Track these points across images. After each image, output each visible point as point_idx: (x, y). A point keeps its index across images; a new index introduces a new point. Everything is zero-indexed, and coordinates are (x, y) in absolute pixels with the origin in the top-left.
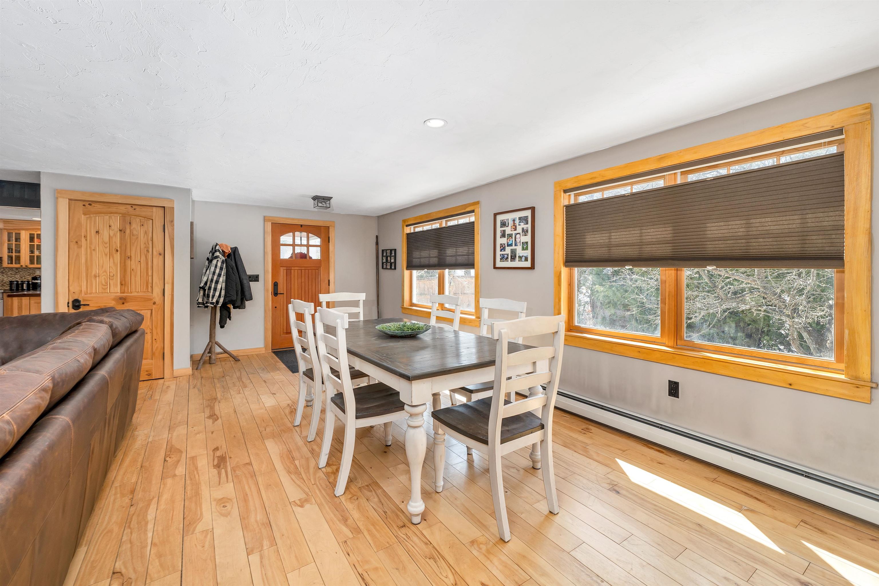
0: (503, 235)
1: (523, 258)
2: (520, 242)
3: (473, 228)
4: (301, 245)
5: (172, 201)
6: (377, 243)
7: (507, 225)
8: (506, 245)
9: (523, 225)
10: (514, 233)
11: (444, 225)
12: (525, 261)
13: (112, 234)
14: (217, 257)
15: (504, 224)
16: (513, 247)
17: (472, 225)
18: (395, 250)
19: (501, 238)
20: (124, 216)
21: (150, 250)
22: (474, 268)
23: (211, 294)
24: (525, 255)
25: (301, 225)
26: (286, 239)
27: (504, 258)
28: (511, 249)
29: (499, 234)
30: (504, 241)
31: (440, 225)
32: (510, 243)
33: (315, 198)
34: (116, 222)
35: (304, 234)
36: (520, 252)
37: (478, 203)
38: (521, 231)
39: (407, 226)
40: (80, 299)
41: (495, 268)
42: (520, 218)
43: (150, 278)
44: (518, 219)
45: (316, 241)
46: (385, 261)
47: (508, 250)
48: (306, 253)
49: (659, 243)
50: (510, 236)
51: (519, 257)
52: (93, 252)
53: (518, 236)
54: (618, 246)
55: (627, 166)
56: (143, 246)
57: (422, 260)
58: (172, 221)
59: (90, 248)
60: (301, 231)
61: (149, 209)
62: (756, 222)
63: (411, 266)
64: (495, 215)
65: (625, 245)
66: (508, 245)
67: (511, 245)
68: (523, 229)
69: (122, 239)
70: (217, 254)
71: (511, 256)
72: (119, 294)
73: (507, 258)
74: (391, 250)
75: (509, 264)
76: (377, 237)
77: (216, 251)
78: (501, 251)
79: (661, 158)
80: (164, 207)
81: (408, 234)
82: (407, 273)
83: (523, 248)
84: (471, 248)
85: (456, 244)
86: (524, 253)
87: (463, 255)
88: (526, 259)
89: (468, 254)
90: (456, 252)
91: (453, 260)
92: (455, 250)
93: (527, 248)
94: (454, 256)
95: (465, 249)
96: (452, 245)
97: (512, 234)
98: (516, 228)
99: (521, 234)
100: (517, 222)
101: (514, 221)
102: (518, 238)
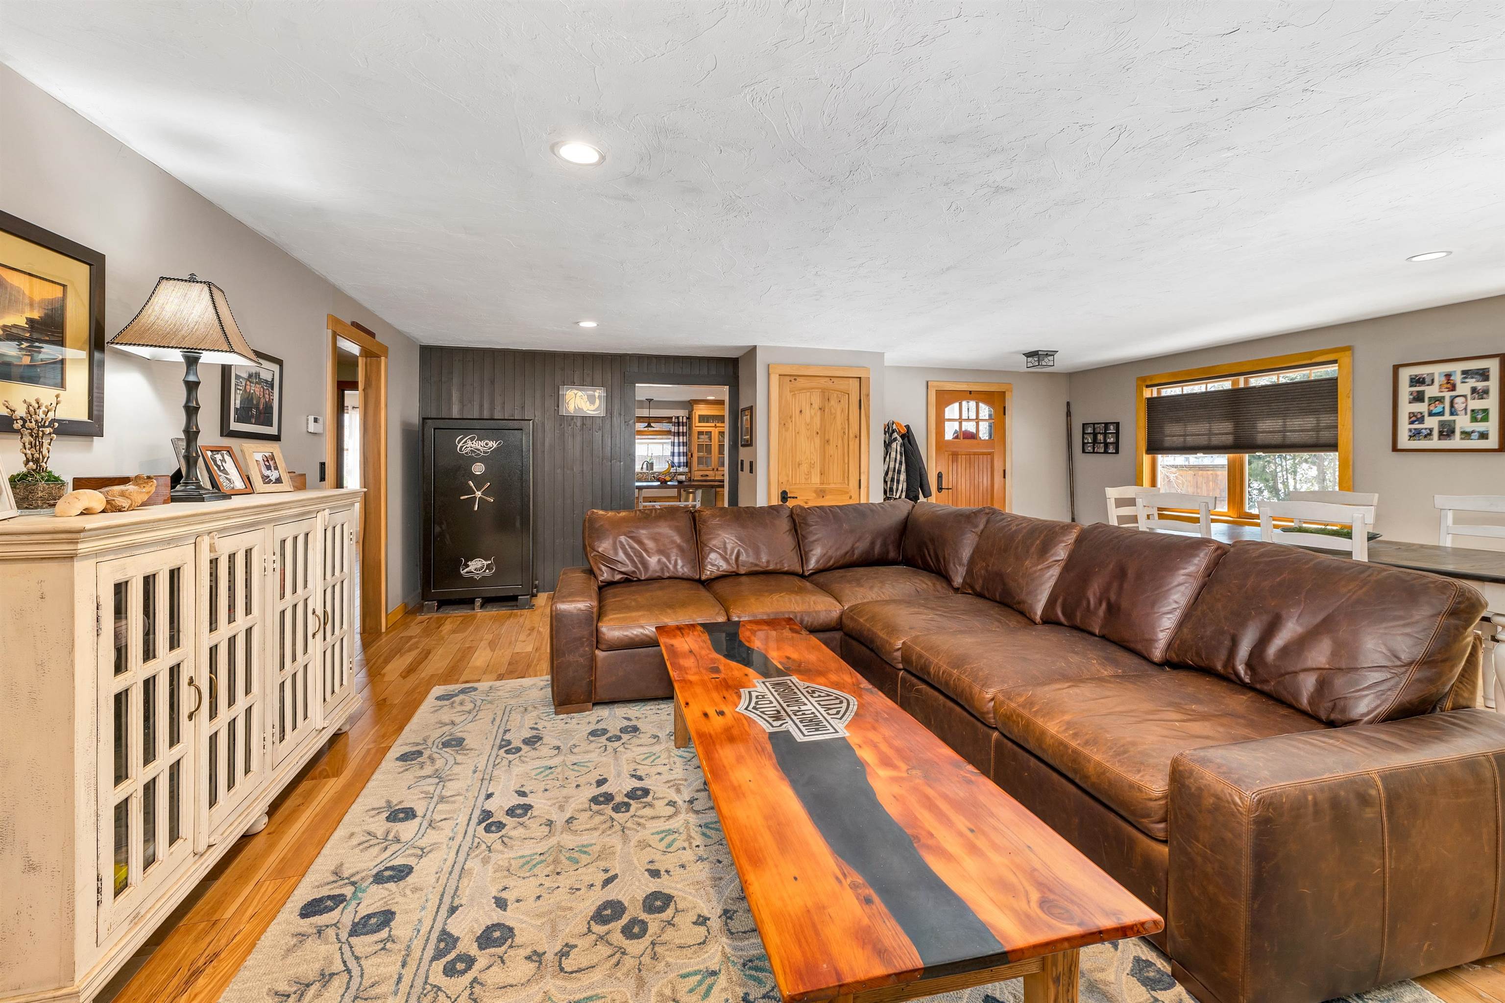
0: (1419, 398)
1: (1474, 435)
2: (1466, 409)
3: (1335, 387)
4: (968, 420)
5: (867, 369)
6: (1069, 414)
7: (1428, 382)
8: (1426, 414)
9: (1472, 382)
10: (1448, 395)
11: (1242, 385)
12: (1478, 439)
13: (813, 412)
14: (895, 439)
15: (1417, 381)
16: (1447, 417)
17: (1332, 383)
18: (1117, 425)
19: (1410, 403)
20: (823, 391)
21: (847, 432)
22: (1337, 450)
23: (895, 487)
24: (1482, 429)
25: (970, 392)
26: (952, 411)
27: (1415, 435)
28: (1440, 421)
29: (1404, 398)
30: (1421, 408)
31: (1233, 385)
32: (1439, 409)
33: (1029, 355)
34: (816, 400)
35: (973, 404)
36: (1463, 422)
37: (1349, 348)
38: (1468, 392)
39: (1147, 386)
40: (788, 491)
41: (1395, 449)
42: (1464, 372)
43: (846, 466)
44: (1458, 373)
45: (985, 411)
46: (1090, 441)
47: (1432, 423)
48: (974, 431)
50: (1437, 400)
51: (1463, 433)
52: (797, 435)
53: (1459, 400)
56: (839, 428)
57: (1189, 439)
58: (868, 395)
59: (795, 430)
60: (968, 399)
61: (846, 381)
63: (1155, 447)
64: (1396, 368)
66: (1431, 414)
67: (1441, 414)
68: (1474, 389)
69: (822, 419)
70: (895, 435)
71: (1441, 432)
72: (818, 486)
73: (1430, 434)
74: (1107, 425)
75: (1434, 444)
76: (1068, 404)
77: (893, 431)
78: (1412, 423)
80: (860, 378)
81: (1148, 399)
82: (1146, 459)
83: (1474, 419)
84: (1325, 420)
85: (1284, 414)
86: (1480, 427)
87: (1302, 431)
88: (1484, 436)
89: (1317, 429)
90: (1284, 426)
91: (1277, 439)
92: (1280, 422)
93: (1485, 419)
94: (1279, 432)
95: (1309, 422)
96: (1272, 415)
97: (1443, 397)
98: (1453, 388)
99: (1469, 397)
100: (1457, 378)
101: (1448, 376)
102: (1459, 403)
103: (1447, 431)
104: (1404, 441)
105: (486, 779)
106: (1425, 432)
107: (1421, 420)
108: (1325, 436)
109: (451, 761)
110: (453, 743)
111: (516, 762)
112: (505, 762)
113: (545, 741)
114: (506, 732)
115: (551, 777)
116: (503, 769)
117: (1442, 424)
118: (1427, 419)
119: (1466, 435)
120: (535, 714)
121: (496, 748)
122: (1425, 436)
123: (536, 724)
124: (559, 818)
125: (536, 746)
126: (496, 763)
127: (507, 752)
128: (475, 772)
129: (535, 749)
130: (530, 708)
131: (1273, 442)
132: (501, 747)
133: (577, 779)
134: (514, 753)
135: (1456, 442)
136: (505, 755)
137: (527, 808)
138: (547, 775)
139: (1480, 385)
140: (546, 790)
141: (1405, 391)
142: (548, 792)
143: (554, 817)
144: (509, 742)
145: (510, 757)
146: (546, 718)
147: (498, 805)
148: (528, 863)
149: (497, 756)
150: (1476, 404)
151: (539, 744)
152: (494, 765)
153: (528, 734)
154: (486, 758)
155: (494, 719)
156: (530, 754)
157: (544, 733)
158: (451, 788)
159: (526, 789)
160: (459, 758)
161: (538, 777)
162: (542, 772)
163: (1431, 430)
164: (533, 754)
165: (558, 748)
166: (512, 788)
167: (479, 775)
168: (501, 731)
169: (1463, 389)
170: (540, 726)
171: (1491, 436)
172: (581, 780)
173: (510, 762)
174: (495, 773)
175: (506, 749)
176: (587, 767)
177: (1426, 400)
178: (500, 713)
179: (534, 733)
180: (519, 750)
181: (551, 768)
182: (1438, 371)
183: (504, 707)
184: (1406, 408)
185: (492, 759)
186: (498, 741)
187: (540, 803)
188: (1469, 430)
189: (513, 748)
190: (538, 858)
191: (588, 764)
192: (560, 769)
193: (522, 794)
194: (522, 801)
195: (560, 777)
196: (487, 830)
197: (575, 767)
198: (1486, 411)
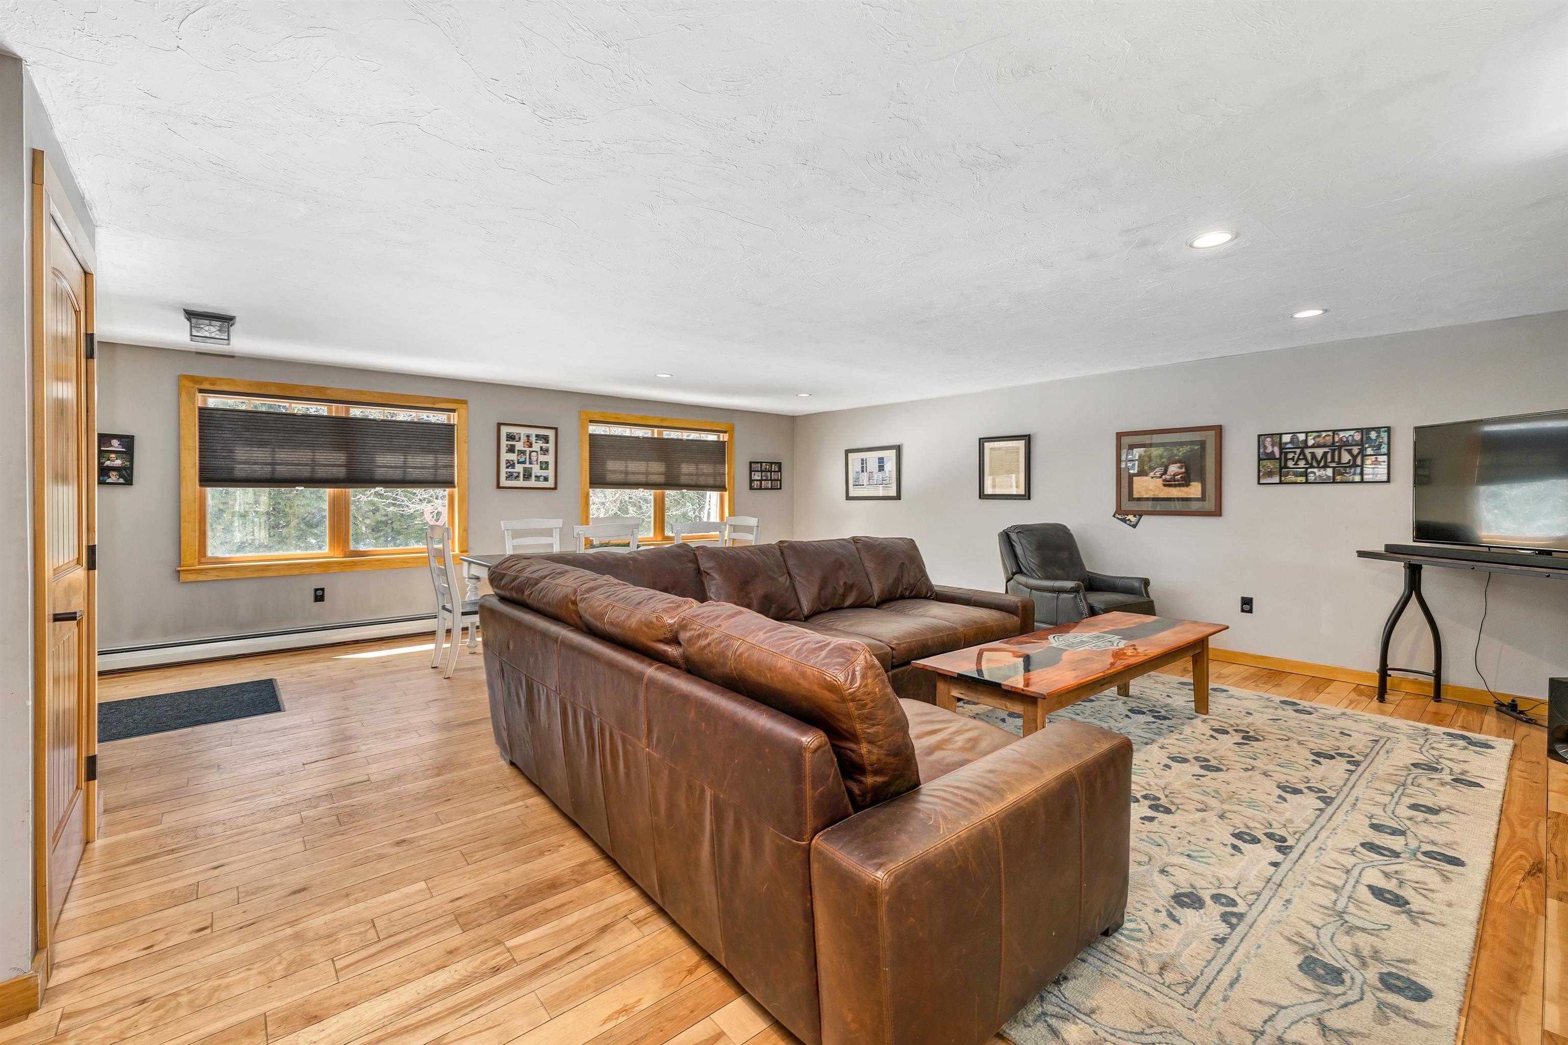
0: (511, 449)
1: (542, 479)
2: (537, 460)
3: (452, 433)
7: (517, 439)
8: (516, 462)
9: (541, 443)
10: (528, 450)
12: (544, 481)
15: (511, 437)
16: (527, 465)
17: (450, 429)
19: (507, 452)
24: (545, 475)
27: (510, 476)
28: (523, 468)
29: (504, 448)
30: (513, 457)
32: (522, 460)
36: (536, 470)
37: (465, 402)
38: (538, 449)
39: (201, 391)
41: (498, 487)
42: (537, 436)
44: (534, 436)
47: (519, 468)
49: (658, 474)
50: (522, 452)
51: (536, 476)
53: (534, 454)
54: (633, 473)
55: (642, 418)
62: (700, 467)
64: (499, 425)
65: (638, 473)
66: (519, 463)
67: (524, 462)
68: (541, 448)
71: (524, 475)
73: (518, 476)
75: (521, 483)
78: (507, 467)
79: (663, 420)
81: (200, 409)
83: (541, 468)
84: (443, 459)
85: (405, 450)
86: (544, 473)
87: (423, 468)
88: (546, 479)
89: (436, 467)
90: (405, 462)
91: (398, 474)
92: (402, 459)
93: (547, 468)
94: (400, 467)
95: (428, 460)
96: (391, 450)
97: (525, 451)
98: (531, 446)
99: (539, 453)
100: (533, 439)
101: (528, 436)
102: (534, 458)
103: (528, 475)
104: (504, 482)
105: (1275, 883)
106: (515, 475)
107: (513, 466)
108: (442, 474)
109: (1325, 934)
110: (1321, 972)
111: (1227, 883)
112: (1243, 890)
113: (1172, 890)
114: (1222, 941)
115: (1193, 848)
116: (1248, 884)
117: (525, 469)
118: (517, 465)
119: (537, 478)
120: (1152, 947)
121: (1248, 919)
122: (516, 478)
123: (1165, 926)
124: (1211, 817)
125: (1190, 890)
126: (1255, 897)
127: (1233, 903)
128: (1288, 901)
129: (1193, 886)
130: (1153, 966)
131: (395, 477)
132: (1240, 916)
133: (1169, 832)
134: (1225, 896)
135: (532, 483)
136: (1239, 900)
137: (1237, 836)
138: (1198, 851)
139: (545, 445)
140: (1208, 839)
141: (504, 443)
142: (1208, 837)
143: (1216, 818)
144: (1225, 917)
145: (1232, 894)
146: (1144, 927)
147: (1267, 852)
148: (1252, 804)
149: (1250, 906)
150: (542, 458)
151: (1182, 890)
152: (1259, 894)
153: (1188, 915)
154: (1268, 911)
155: (1232, 985)
156: (1204, 884)
157: (1163, 902)
158: (1325, 897)
159: (1229, 850)
160: (1311, 934)
161: (1210, 855)
162: (1203, 857)
163: (519, 473)
164: (1199, 883)
165: (1162, 871)
166: (1246, 858)
167: (1284, 894)
168: (1228, 948)
169: (536, 447)
170: (1163, 918)
171: (550, 479)
172: (1166, 829)
173: (1235, 888)
174: (1261, 885)
175: (1234, 910)
176: (1148, 837)
177: (516, 452)
178: (1215, 994)
179: (1179, 912)
180: (1216, 898)
181: (1188, 856)
182: (523, 431)
183: (1202, 1006)
184: (505, 456)
185: (1259, 905)
186: (1241, 929)
187: (1223, 833)
188: (539, 475)
189: (1223, 904)
190: (1244, 804)
191: (1144, 838)
192: (1179, 850)
193: (1235, 847)
194: (1239, 843)
195: (1185, 842)
196: (1284, 840)
197: (1161, 842)
198: (547, 463)
